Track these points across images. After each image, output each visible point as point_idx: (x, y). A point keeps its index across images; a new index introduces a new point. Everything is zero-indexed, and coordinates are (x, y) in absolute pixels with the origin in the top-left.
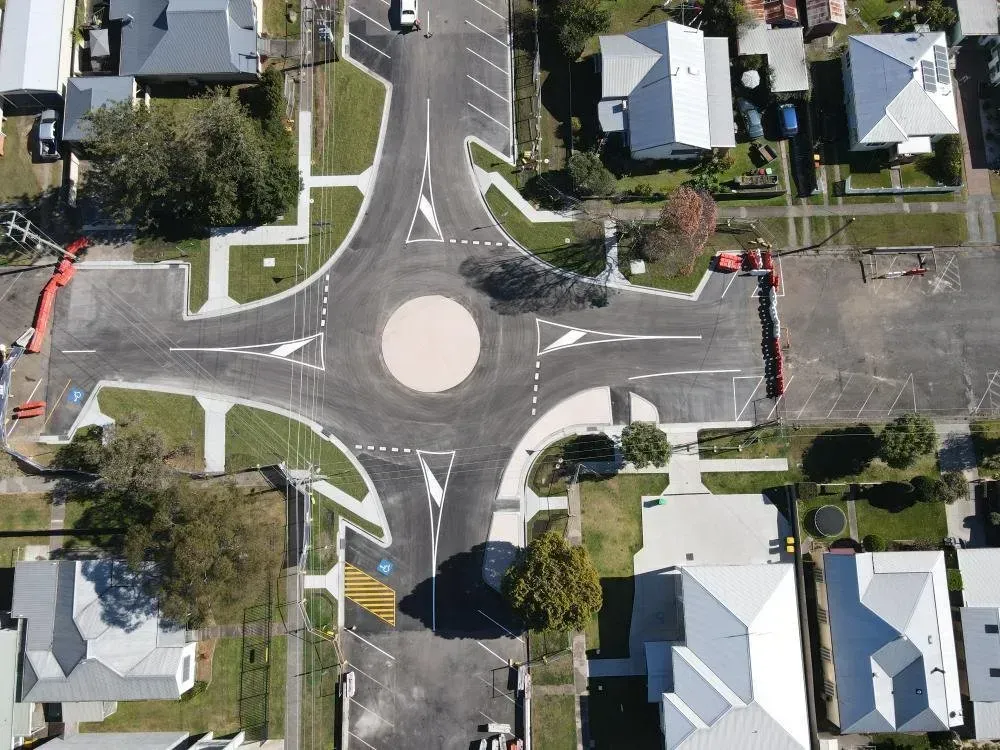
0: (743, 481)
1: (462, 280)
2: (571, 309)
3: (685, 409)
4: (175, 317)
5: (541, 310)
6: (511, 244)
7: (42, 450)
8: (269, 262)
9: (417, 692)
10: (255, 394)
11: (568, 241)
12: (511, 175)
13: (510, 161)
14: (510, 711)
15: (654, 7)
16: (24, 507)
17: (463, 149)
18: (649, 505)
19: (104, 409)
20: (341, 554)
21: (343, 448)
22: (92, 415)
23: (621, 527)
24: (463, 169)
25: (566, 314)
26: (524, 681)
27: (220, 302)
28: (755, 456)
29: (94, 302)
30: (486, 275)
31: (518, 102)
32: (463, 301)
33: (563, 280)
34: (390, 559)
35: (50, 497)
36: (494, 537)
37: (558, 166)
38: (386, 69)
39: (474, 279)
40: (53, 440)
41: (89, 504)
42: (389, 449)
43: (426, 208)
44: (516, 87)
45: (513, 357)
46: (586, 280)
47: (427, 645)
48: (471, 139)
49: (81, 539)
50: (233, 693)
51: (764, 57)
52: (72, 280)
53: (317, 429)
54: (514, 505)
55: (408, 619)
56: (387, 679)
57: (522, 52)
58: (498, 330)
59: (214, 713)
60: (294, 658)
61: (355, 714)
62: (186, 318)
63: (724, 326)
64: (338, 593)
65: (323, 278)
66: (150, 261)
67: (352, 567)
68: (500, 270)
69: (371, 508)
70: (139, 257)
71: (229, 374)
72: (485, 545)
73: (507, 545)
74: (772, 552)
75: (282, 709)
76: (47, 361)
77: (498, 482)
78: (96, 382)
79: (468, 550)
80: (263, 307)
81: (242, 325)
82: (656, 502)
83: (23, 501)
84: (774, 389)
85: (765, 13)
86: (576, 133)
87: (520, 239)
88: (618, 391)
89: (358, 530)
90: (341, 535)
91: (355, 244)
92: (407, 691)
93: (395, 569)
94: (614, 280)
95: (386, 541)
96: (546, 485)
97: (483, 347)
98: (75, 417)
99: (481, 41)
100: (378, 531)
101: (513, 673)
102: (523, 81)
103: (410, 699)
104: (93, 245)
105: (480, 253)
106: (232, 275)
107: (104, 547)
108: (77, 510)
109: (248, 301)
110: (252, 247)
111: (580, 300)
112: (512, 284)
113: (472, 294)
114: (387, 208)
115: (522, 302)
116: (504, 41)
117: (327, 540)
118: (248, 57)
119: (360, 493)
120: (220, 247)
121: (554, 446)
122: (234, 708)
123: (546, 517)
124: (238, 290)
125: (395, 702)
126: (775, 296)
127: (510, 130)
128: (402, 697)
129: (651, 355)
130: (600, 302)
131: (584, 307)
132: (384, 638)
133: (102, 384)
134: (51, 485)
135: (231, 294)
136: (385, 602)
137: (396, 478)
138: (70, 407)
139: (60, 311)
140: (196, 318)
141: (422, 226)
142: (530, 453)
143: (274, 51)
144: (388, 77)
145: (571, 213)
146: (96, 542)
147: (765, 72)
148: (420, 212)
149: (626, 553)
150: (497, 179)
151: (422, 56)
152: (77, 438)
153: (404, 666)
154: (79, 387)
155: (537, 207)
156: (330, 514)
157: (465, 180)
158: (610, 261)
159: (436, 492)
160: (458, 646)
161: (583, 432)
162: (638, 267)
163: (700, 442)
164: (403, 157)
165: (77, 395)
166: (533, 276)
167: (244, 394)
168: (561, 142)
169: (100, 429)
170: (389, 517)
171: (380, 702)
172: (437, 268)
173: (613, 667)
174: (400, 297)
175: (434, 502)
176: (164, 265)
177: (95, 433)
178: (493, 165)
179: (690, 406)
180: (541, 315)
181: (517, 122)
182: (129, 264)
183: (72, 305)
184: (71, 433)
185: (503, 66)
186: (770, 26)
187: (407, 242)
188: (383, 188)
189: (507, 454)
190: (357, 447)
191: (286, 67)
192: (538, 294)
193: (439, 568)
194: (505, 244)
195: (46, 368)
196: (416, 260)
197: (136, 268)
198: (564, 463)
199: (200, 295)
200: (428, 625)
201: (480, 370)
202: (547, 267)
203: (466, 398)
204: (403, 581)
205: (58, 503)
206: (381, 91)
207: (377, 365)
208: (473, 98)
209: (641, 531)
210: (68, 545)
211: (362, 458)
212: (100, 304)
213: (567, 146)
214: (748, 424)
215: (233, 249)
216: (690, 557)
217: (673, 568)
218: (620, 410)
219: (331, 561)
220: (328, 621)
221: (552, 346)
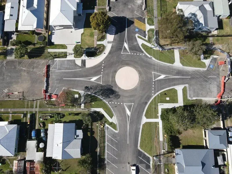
0: (58, 47)
1: (120, 93)
2: (93, 86)
3: (69, 63)
4: (190, 85)
5: (101, 86)
6: (107, 103)
7: (218, 54)
8: (168, 99)
9: (130, 7)
10: (168, 67)
11: (93, 103)
12: (107, 121)
13: (107, 125)
14: (111, 4)
15: (65, 171)
16: (219, 42)
17: (119, 129)
18: (79, 42)
19: (204, 63)
20: (147, 33)
21: (147, 54)
22: (207, 62)
23: (85, 38)
24: (119, 123)
25: (95, 85)
26: (108, 8)
27: (179, 89)
28: (55, 52)
29: (211, 89)
30: (113, 95)
31: (104, 142)
32: (119, 88)
33: (95, 93)
34: (136, 32)
35: (214, 44)
36: (113, 36)
37: (94, 123)
38: (140, 153)
39: (117, 94)
40: (215, 57)
41: (205, 43)
42: (137, 54)
43: (128, 113)
44: (104, 147)
45: (108, 74)
46: (90, 93)
47: (128, 15)
48: (117, 132)
49: (205, 35)
50: (168, 6)
51: (37, 151)
52: (217, 95)
53: (153, 59)
54: (109, 42)
55: (132, 20)
56: (136, 9)
57: (102, 157)
58: (111, 81)
59: (171, 3)
60: (156, 13)
61: (142, 3)
62: (187, 85)
63: (58, 81)
64: (147, 25)
65: (154, 95)
66: (198, 99)
67: (144, 30)
68: (110, 96)
69: (140, 42)
70: (201, 100)
71: (175, 71)
72: (115, 34)
73: (110, 34)
74: (54, 33)
75: (157, 3)
76: (220, 75)
77: (112, 47)
78: (207, 70)
79: (119, 33)
80: (169, 87)
81: (173, 83)
82: (77, 43)
83: (219, 43)
84: (48, 67)
85: (35, 165)
86: (89, 131)
87: (105, 104)
88: (84, 67)
89: (143, 37)
90: (147, 37)
91: (146, 103)
92: (132, 7)
93: (134, 30)
94: (82, 92)
95: (137, 35)
96: (101, 46)
97: (115, 77)
98: (211, 62)
99: (114, 162)
100: (139, 37)
101: (110, 10)
102: (103, 148)
103: (131, 6)
104: (214, 104)
105: (115, 100)
106: (177, 96)
107: (200, 34)
108: (207, 41)
109: (172, 89)
110: (172, 103)
111: (91, 88)
112: (107, 93)
113: (117, 90)
114: (138, 112)
115: (105, 88)
116: (107, 161)
117: (150, 35)
118: (178, 154)
119: (143, 45)
120: (181, 103)
121: (99, 55)
122: (167, 3)
123: (102, 40)
124: (175, 92)
125: (134, 5)
126: (45, 88)
127: (106, 134)
128: (133, 6)
129: (76, 75)
130: (87, 88)
131: (90, 86)
132: (137, 16)
133: (205, 69)
134: (214, 47)
135: (177, 91)
136: (137, 23)
137: (135, 48)
138: (212, 64)
139: (219, 87)
140: (185, 85)
141: (129, 107)
142: (105, 53)
143: (171, 160)
144: (139, 151)
145: (92, 110)
146: (202, 35)
147: (38, 147)
148: (130, 112)
149: (85, 33)
150: (110, 120)
151: (130, 157)
152: (209, 57)
153: (132, 11)
154: (211, 68)
155: (100, 112)
156: (149, 41)
157: (119, 120)
158: (83, 98)
159: (126, 45)
160: (122, 15)
161: (93, 58)
162: (77, 96)
163: (67, 56)
164: (135, 127)
165: (211, 66)
166: (102, 94)
167: (171, 67)
168: (93, 130)
169: (204, 59)
170: (136, 40)
171: (137, 5)
172: (126, 97)
173: (89, 11)
174: (135, 90)
175: (126, 43)
176: (194, 98)
177: (205, 58)
178: (111, 124)
181: (104, 136)
182: (203, 99)
183: (216, 88)
184: (211, 58)
185: (108, 153)
186: (34, 161)
187: (133, 104)
188: (139, 118)
189: (110, 53)
190: (144, 55)
191: (167, 154)
192: (101, 90)
193: (125, 30)
194: (109, 103)
195: (220, 73)
196: (132, 99)
197: (202, 98)
198: (97, 51)
199: (184, 90)
200: (128, 19)
201: (116, 72)
202: (99, 97)
203: (119, 65)
204: (133, 27)
205: (212, 43)
206: (141, 147)
207: (140, 73)
208: (116, 144)
209: (81, 37)
210: (208, 34)
211: (143, 52)
212: (209, 89)
213: (92, 129)
214: (55, 59)
215: (177, 102)
216: (71, 32)
217: (75, 30)
218: (84, 62)
219: (148, 31)
220: (149, 19)
221: (98, 77)
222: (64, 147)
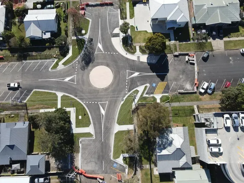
0: (131, 11)
1: (86, 70)
2: (93, 46)
3: (116, 22)
4: (94, 141)
5: (93, 52)
6: (77, 60)
7: (129, 173)
8: (80, 117)
9: (181, 77)
10: (114, 118)
11: (77, 47)
12: (60, 60)
13: (56, 60)
14: (183, 57)
15: (18, 28)
16: (144, 176)
17: (53, 71)
18: (137, 29)
19: (118, 157)
20: (151, 95)
21: (127, 96)
22: (120, 160)
23: (142, 35)
24: (58, 71)
25: (94, 47)
26: (177, 53)
27: (90, 129)
28: (126, 9)
29: (90, 163)
30: (85, 64)
31: (41, 59)
32: (91, 70)
33: (86, 48)
34: (152, 84)
35: (141, 169)
36: (146, 61)
37: (58, 49)
38: (29, 91)
39: (86, 67)
40: (127, 170)
41: (143, 159)
42: (127, 85)
43: (67, 79)
44: (37, 59)
45: (105, 58)
46: (86, 43)
47: (171, 75)
48: (50, 69)
49: (152, 159)
50: (185, 118)
51: (34, 3)
52: (84, 170)
53: (122, 102)
54: (139, 57)
55: (165, 79)
56: (179, 83)
57: (28, 58)
58: (99, 62)
59: (189, 122)
60: (176, 104)
61: (187, 90)
62: (95, 138)
63: (97, 14)
64: (161, 95)
65: (84, 103)
66: (79, 149)
67: (155, 93)
68: (83, 62)
69: (141, 89)
70: (78, 152)
71: (109, 125)
72: (148, 63)
73: (148, 58)
74: (146, 5)
75: (188, 106)
76: (106, 174)
77: (133, 61)
78: (111, 160)
79: (149, 67)
80: (92, 118)
81: (96, 123)
82: (137, 27)
83: (143, 176)
84: (111, 4)
85: (23, 3)
86: (50, 45)
87: (76, 58)
88: (112, 36)
89: (146, 92)
90: (147, 96)
91: (76, 96)
92: (181, 79)
93: (154, 82)
94: (86, 37)
95: (148, 85)
96: (134, 50)
97: (102, 65)
98: (121, 165)
99: (24, 68)
100: (146, 87)
101: (176, 56)
102: (36, 58)
103: (183, 78)
104: (74, 165)
105: (79, 66)
106: (83, 127)
107: (153, 152)
108: (144, 161)
109: (90, 122)
110: (76, 122)
111: (91, 44)
112: (87, 59)
113: (89, 68)
114: (67, 89)
115: (91, 56)
116: (24, 62)
117: (149, 99)
119: (137, 91)
120: (76, 130)
121: (125, 49)
122: (188, 117)
123: (141, 50)
124: (87, 125)
125: (183, 81)
126: (90, 3)
127: (48, 61)
128: (182, 80)
129: (104, 29)
130: (92, 40)
131: (93, 43)
132: (170, 84)
133: (112, 158)
134: (139, 169)
135: (88, 126)
136: (162, 85)
137: (133, 83)
138: (118, 166)
139: (93, 172)
140: (95, 135)
141: (72, 80)
142: (127, 54)
143: (22, 120)
144: (32, 91)
145: (70, 46)
146: (152, 155)
147: (38, 3)
148: (68, 81)
149: (148, 34)
150: (61, 63)
151: (27, 82)
152: (126, 164)
153: (176, 79)
154: (113, 164)
155: (68, 54)
156: (142, 98)
157: (60, 71)
158: (82, 38)
159: (136, 74)
160: (170, 68)
161: (121, 43)
162: (83, 32)
163: (123, 19)
164: (54, 86)
165: (115, 165)
166: (85, 54)
167: (114, 122)
168: (52, 49)
169: (124, 158)
170: (143, 84)
171: (184, 84)
172: (83, 76)
173: (172, 36)
174: (90, 85)
175: (139, 75)
176: (80, 145)
177: (125, 159)
178: (57, 64)
179: (115, 21)
180: (95, 52)
181: (46, 59)
182: (80, 154)
183: (91, 169)
184: (125, 165)
185: (31, 63)
186: (26, 2)
187: (76, 83)
188: (61, 90)
189: (127, 59)
190: (126, 93)
191: (27, 117)
192: (90, 53)
193: (153, 72)
194: (77, 61)
195: (108, 174)
196: (81, 82)
197: (81, 153)
198: (129, 47)
199: (88, 135)
200: (166, 75)
201: (108, 65)
202: (83, 51)
203: (114, 68)
204: (157, 81)
205: (143, 167)
206: (35, 92)
207: (106, 89)
208: (39, 69)
209: (143, 31)
210: (153, 162)
211: (129, 91)
212: (91, 161)
213: (53, 47)
214: (119, 10)
215: (77, 127)
216: (148, 21)
217: (151, 25)
218: (117, 35)
219: (153, 97)
220: (167, 98)
221: (102, 50)
222: (34, 22)
